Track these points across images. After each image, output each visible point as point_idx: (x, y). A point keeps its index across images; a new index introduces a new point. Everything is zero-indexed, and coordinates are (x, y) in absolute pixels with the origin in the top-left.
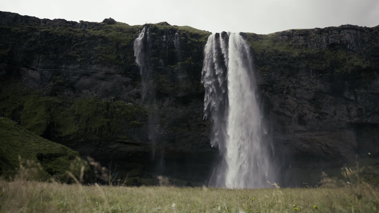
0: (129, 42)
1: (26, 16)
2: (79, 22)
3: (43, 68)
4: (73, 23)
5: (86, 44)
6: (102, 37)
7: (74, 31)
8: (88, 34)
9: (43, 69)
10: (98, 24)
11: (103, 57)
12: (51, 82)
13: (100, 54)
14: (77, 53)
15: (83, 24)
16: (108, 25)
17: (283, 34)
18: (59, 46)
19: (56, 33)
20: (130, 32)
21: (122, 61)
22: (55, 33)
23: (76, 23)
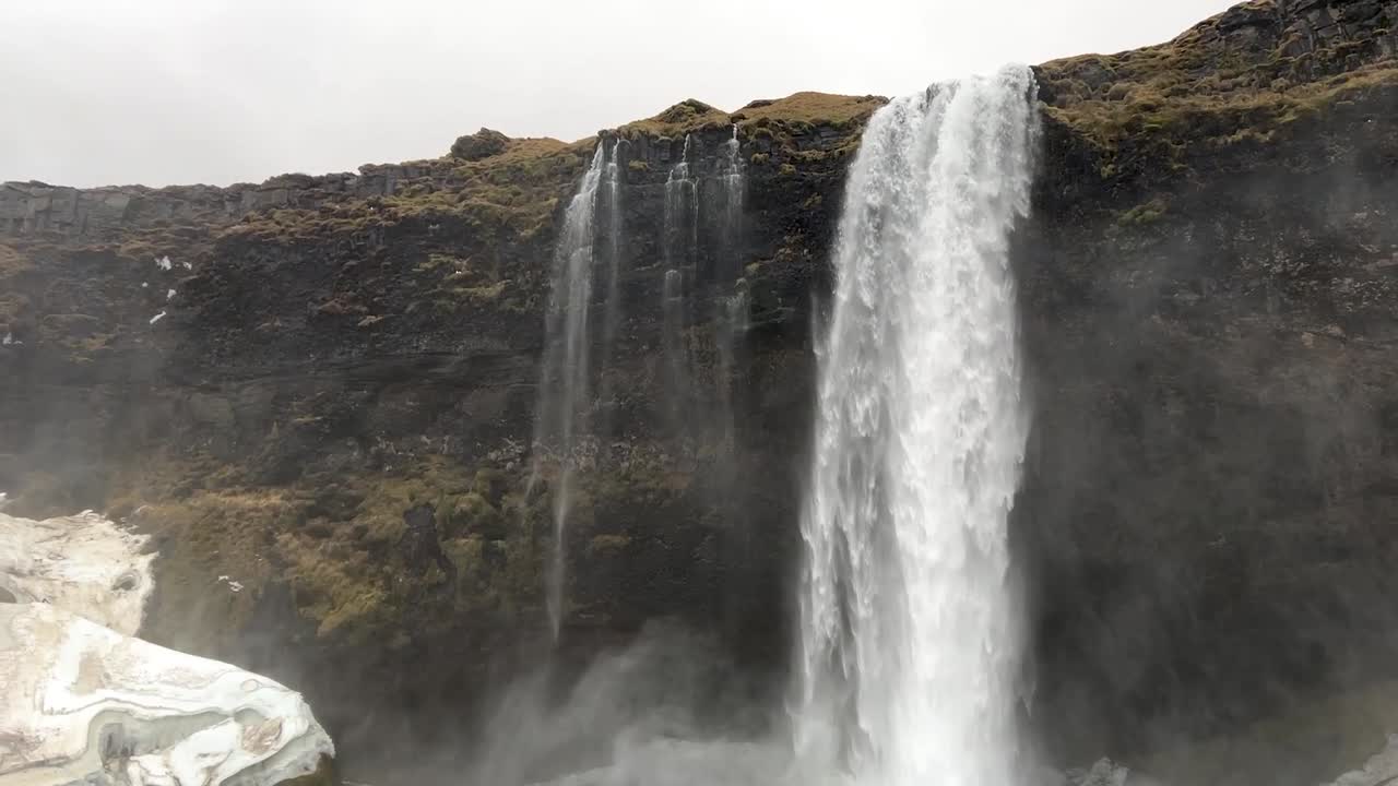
0: (546, 219)
1: (169, 188)
2: (358, 173)
3: (240, 380)
4: (339, 183)
5: (382, 259)
6: (443, 219)
7: (337, 216)
8: (390, 216)
9: (241, 383)
10: (427, 168)
11: (453, 297)
12: (275, 429)
13: (440, 288)
14: (354, 300)
15: (374, 176)
16: (469, 164)
17: (1234, 22)
18: (287, 285)
19: (273, 235)
20: (551, 175)
21: (528, 302)
22: (268, 236)
23: (347, 177)
